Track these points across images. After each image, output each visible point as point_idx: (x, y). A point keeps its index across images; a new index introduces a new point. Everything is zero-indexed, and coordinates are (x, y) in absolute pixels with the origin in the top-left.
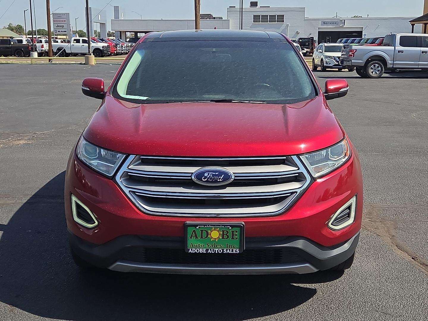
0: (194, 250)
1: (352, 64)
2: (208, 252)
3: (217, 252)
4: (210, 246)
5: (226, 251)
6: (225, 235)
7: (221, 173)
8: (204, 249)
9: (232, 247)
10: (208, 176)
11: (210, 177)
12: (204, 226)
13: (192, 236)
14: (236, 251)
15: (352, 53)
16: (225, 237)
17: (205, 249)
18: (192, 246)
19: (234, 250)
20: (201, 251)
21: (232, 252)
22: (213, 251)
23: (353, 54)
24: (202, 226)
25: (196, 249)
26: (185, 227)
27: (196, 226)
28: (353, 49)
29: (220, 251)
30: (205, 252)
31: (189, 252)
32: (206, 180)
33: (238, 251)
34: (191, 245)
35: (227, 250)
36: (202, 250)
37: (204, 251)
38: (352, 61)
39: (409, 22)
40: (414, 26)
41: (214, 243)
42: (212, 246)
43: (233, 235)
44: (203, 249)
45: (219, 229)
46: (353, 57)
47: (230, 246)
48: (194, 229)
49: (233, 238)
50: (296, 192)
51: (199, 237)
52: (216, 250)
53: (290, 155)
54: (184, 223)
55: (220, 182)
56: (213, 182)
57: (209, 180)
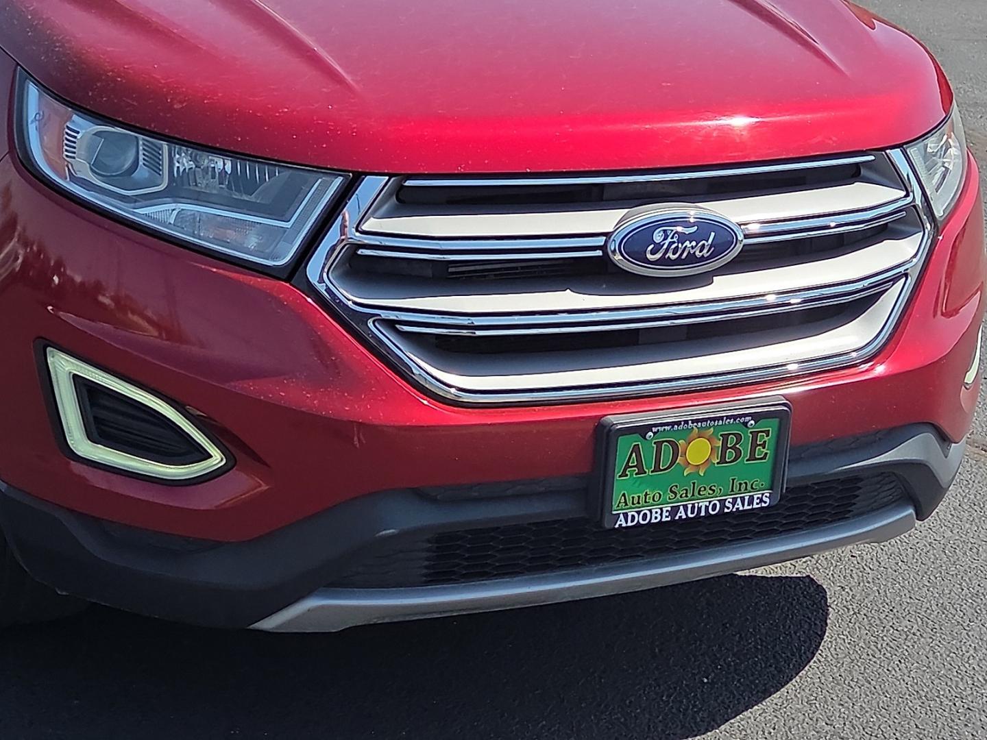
0: (633, 516)
2: (677, 518)
3: (703, 514)
4: (678, 496)
5: (731, 506)
6: (730, 448)
7: (706, 226)
8: (664, 510)
9: (746, 489)
10: (667, 242)
11: (671, 243)
12: (673, 427)
13: (627, 466)
14: (761, 501)
16: (730, 454)
17: (669, 509)
18: (625, 502)
19: (755, 497)
20: (654, 515)
21: (749, 505)
22: (692, 513)
24: (666, 427)
25: (639, 513)
26: (604, 437)
27: (642, 430)
29: (714, 508)
30: (667, 517)
31: (617, 526)
32: (658, 256)
33: (768, 500)
34: (623, 500)
35: (734, 502)
36: (659, 511)
37: (665, 514)
41: (694, 483)
42: (686, 493)
43: (754, 445)
44: (661, 509)
45: (712, 429)
47: (740, 484)
48: (635, 440)
49: (752, 458)
50: (906, 275)
51: (649, 468)
52: (703, 504)
53: (884, 149)
54: (599, 423)
55: (703, 259)
56: (679, 262)
57: (670, 255)
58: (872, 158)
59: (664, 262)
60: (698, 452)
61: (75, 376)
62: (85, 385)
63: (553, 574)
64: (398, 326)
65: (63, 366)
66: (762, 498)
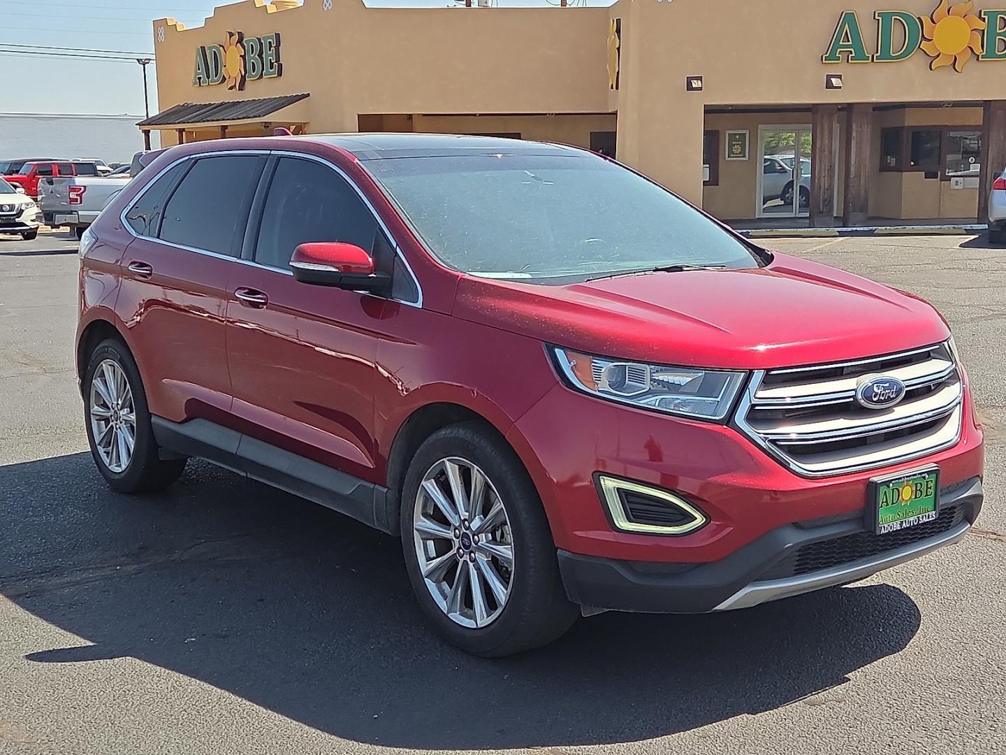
0: (887, 528)
1: (81, 221)
2: (903, 527)
3: (912, 524)
4: (902, 516)
5: (922, 520)
6: (918, 490)
7: (893, 382)
9: (926, 511)
10: (879, 391)
11: (881, 392)
12: (898, 481)
13: (882, 503)
15: (77, 195)
16: (919, 493)
17: (900, 523)
19: (930, 515)
20: (894, 526)
21: (928, 519)
22: (908, 524)
23: (79, 198)
24: (895, 481)
25: (889, 526)
26: (872, 488)
27: (887, 483)
28: (77, 184)
29: (916, 521)
30: (899, 527)
31: (880, 533)
32: (876, 398)
34: (882, 520)
35: (923, 518)
38: (80, 213)
39: (136, 125)
40: (150, 134)
43: (927, 488)
44: (897, 523)
45: (912, 481)
46: (81, 203)
48: (884, 489)
49: (927, 495)
50: (960, 403)
51: (890, 502)
52: (912, 519)
53: (941, 342)
54: (869, 482)
55: (893, 398)
56: (885, 401)
57: (881, 398)
58: (938, 347)
59: (879, 401)
60: (907, 493)
61: (618, 488)
62: (624, 492)
63: (845, 565)
64: (778, 443)
65: (609, 484)
66: (933, 515)
